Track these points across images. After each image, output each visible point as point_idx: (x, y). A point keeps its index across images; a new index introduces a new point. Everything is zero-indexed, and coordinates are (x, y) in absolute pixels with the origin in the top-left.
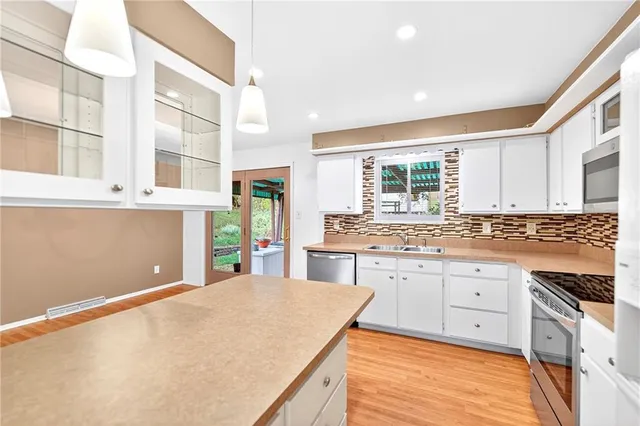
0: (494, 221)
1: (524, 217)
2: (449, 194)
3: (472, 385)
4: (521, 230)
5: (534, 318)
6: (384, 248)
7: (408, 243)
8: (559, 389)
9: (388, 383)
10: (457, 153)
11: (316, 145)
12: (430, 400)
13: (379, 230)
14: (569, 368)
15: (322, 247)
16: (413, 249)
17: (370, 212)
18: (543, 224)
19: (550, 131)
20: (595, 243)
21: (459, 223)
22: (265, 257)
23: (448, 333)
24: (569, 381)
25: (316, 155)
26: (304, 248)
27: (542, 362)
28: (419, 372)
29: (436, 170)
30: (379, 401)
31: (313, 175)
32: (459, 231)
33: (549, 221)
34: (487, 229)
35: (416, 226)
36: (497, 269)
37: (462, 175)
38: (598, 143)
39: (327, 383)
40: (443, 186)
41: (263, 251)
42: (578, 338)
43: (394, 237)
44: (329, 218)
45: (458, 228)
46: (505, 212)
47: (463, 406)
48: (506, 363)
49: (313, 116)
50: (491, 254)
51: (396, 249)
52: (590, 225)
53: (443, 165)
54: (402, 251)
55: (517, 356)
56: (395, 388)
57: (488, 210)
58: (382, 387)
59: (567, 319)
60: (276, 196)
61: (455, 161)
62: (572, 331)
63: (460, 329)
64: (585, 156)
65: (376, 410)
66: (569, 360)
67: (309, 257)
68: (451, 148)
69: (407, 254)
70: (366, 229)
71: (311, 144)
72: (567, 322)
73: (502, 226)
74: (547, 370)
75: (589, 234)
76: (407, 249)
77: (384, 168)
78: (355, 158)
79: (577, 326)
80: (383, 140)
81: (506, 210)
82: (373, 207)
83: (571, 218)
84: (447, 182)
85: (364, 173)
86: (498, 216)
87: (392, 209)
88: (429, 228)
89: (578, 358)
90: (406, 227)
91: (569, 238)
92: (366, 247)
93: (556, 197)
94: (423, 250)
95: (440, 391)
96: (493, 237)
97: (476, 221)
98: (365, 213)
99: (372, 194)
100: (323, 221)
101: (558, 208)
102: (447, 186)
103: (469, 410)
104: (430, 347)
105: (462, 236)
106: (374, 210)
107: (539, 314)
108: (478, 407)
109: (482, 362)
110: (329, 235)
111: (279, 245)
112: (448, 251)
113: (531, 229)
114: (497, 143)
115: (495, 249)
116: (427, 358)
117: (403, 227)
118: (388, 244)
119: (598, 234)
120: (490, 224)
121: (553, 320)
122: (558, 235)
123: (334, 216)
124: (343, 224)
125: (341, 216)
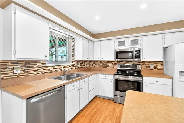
19: (94, 41)
21: (75, 64)
32: (75, 67)
33: (87, 62)
34: (80, 65)
35: (64, 66)
61: (74, 42)
84: (72, 49)
86: (81, 61)
97: (78, 63)
114: (88, 40)
124: (24, 68)
125: (21, 62)
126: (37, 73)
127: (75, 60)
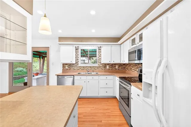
0: (109, 65)
1: (116, 64)
2: (99, 58)
3: (106, 107)
4: (115, 67)
5: (120, 88)
6: (82, 73)
7: (89, 72)
8: (126, 104)
9: (86, 113)
10: (101, 47)
11: (59, 41)
12: (98, 114)
13: (80, 68)
14: (128, 99)
15: (62, 74)
16: (91, 73)
17: (77, 63)
18: (119, 66)
19: (121, 44)
20: (133, 70)
21: (101, 66)
22: (37, 79)
23: (100, 95)
24: (128, 101)
25: (60, 44)
26: (56, 75)
27: (122, 98)
28: (93, 107)
29: (96, 52)
30: (84, 118)
31: (59, 51)
32: (101, 68)
33: (120, 65)
34: (108, 67)
35: (90, 67)
36: (111, 77)
37: (102, 53)
38: (131, 48)
39: (74, 117)
40: (98, 56)
41: (36, 77)
42: (130, 91)
43: (85, 70)
44: (64, 65)
45: (101, 67)
46: (112, 63)
47: (105, 113)
48: (113, 100)
49: (60, 31)
50: (108, 74)
51: (85, 73)
52: (131, 66)
53: (97, 50)
54: (88, 74)
55: (115, 98)
56: (88, 113)
57: (108, 62)
58: (84, 114)
59: (128, 87)
60: (41, 57)
61: (100, 49)
62: (129, 90)
63: (103, 94)
64: (129, 50)
65: (84, 121)
66: (128, 97)
67: (58, 78)
68: (99, 46)
69: (89, 75)
70: (76, 68)
71: (58, 40)
72: (128, 88)
73: (111, 66)
74: (123, 100)
75: (131, 68)
76: (89, 73)
77: (81, 50)
78: (73, 46)
79: (130, 89)
80: (82, 42)
81: (112, 62)
82: (78, 61)
83: (124, 64)
84: (98, 55)
85: (76, 51)
86: (110, 64)
87: (83, 62)
88: (94, 67)
89: (131, 96)
90: (88, 67)
91: (124, 69)
92: (77, 73)
93: (122, 60)
94: (93, 73)
95: (100, 111)
96: (109, 69)
97: (105, 65)
98: (76, 63)
99: (78, 57)
100: (62, 66)
101: (123, 62)
102: (99, 56)
103: (107, 114)
104: (96, 100)
105: (102, 69)
106: (79, 62)
107: (121, 87)
108: (109, 113)
109: (108, 101)
110: (64, 70)
111: (43, 74)
112: (99, 73)
113: (117, 67)
114: (110, 46)
115: (109, 72)
116: (95, 103)
117: (87, 67)
118: (83, 72)
119: (133, 68)
120: (108, 66)
121: (125, 88)
122: (122, 68)
123: (66, 64)
124: (69, 67)
125: (68, 64)
126: (74, 69)
127: (102, 63)
